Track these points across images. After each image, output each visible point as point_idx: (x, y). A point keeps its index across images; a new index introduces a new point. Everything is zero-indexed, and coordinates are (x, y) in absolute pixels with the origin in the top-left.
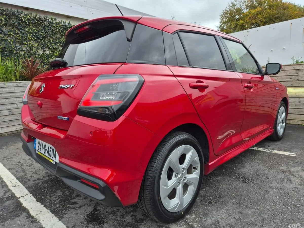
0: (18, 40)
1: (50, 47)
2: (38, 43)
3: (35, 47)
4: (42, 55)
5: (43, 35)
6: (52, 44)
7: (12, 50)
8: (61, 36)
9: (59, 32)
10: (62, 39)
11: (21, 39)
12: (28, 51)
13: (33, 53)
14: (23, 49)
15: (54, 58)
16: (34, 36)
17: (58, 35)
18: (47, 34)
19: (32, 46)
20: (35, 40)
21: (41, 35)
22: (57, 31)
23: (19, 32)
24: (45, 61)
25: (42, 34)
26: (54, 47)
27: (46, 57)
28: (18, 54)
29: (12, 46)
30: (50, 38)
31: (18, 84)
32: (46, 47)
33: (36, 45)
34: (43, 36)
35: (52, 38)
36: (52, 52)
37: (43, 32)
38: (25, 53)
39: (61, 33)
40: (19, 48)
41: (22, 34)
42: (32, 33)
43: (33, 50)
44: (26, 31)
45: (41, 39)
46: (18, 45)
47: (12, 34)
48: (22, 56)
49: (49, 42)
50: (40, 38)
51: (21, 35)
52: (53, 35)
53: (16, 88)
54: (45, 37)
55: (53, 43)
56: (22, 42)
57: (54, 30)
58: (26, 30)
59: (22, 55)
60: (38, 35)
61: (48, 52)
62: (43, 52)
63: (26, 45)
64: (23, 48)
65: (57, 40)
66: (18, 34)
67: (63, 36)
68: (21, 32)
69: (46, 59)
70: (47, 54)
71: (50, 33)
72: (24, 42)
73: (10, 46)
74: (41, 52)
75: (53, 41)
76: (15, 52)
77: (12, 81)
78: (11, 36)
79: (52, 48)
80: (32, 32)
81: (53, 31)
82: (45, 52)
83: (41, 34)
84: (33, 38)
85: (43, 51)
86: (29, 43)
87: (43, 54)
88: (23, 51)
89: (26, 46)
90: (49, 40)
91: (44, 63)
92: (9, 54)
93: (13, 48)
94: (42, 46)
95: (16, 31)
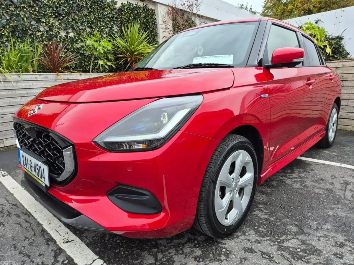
0: (34, 16)
1: (75, 28)
2: (60, 21)
3: (56, 27)
4: (65, 38)
5: (66, 10)
6: (78, 23)
7: (26, 29)
8: (88, 12)
9: (86, 7)
10: (90, 18)
11: (37, 14)
12: (47, 31)
13: (53, 35)
14: (40, 29)
15: (80, 42)
16: (54, 12)
17: (85, 12)
18: (71, 9)
19: (53, 26)
20: (56, 17)
21: (64, 10)
22: (85, 5)
23: (35, 5)
24: (69, 47)
25: (64, 8)
26: (81, 27)
27: (70, 41)
28: (34, 36)
29: (26, 24)
30: (74, 15)
31: (37, 76)
32: (69, 28)
33: (57, 24)
34: (66, 12)
35: (77, 15)
36: (77, 34)
37: (67, 6)
38: (43, 34)
39: (88, 9)
40: (35, 27)
41: (38, 7)
42: (51, 7)
43: (54, 31)
44: (44, 4)
45: (64, 15)
46: (33, 22)
47: (25, 6)
48: (39, 39)
49: (73, 20)
50: (62, 14)
51: (37, 9)
52: (78, 11)
53: (35, 83)
54: (69, 13)
55: (79, 23)
56: (39, 19)
57: (80, 4)
58: (44, 2)
59: (39, 37)
60: (60, 9)
61: (72, 35)
62: (65, 35)
63: (44, 23)
64: (40, 27)
65: (84, 18)
66: (33, 7)
67: (92, 13)
68: (37, 5)
69: (70, 44)
70: (71, 37)
71: (75, 8)
72: (41, 19)
73: (23, 24)
74: (63, 34)
75: (78, 20)
76: (30, 32)
77: (29, 73)
78: (25, 10)
79: (77, 29)
80: (51, 5)
81: (79, 6)
82: (68, 34)
83: (63, 9)
84: (53, 15)
85: (65, 32)
86: (48, 20)
87: (66, 36)
88: (41, 31)
89: (44, 24)
90: (73, 18)
91: (68, 49)
92: (22, 35)
93: (28, 26)
94: (64, 26)
95: (30, 2)
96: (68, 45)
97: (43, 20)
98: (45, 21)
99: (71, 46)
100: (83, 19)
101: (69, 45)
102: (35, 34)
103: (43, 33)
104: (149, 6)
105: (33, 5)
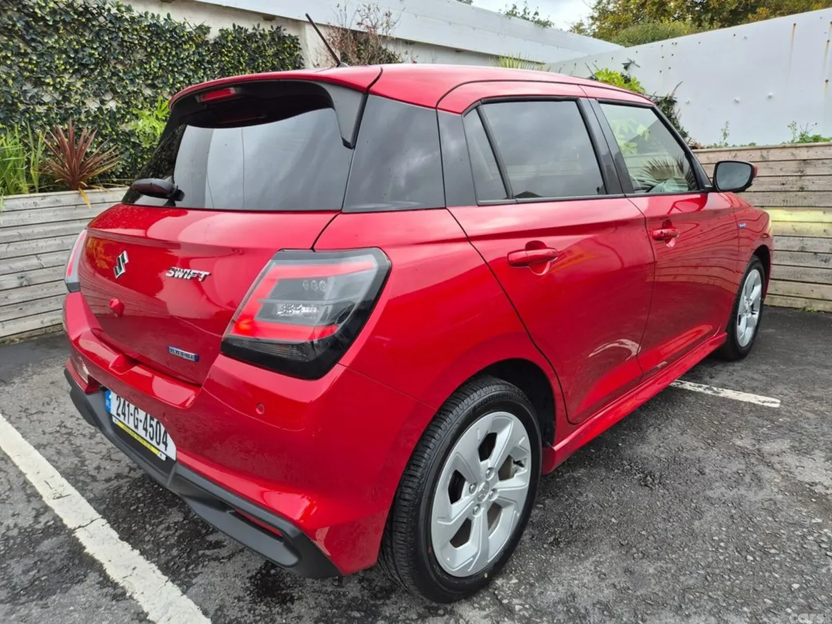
0: (28, 74)
1: (119, 91)
2: (84, 80)
3: (76, 92)
4: (98, 113)
5: (97, 56)
6: (123, 80)
7: (13, 101)
8: (146, 56)
9: (141, 45)
10: (150, 66)
11: (35, 69)
12: (58, 103)
13: (72, 108)
14: (43, 99)
15: (130, 120)
16: (71, 61)
17: (140, 56)
18: (106, 52)
19: (69, 89)
20: (76, 71)
21: (91, 55)
22: (136, 42)
23: (29, 51)
24: (107, 132)
25: (93, 52)
26: (130, 88)
27: (107, 118)
28: (29, 114)
29: (13, 92)
30: (115, 64)
31: (38, 200)
32: (106, 91)
33: (79, 85)
34: (95, 59)
35: (122, 63)
36: (123, 103)
37: (98, 47)
38: (50, 109)
39: (146, 49)
40: (32, 96)
41: (36, 55)
42: (65, 52)
43: (72, 100)
44: (48, 45)
45: (92, 67)
46: (28, 87)
47: (9, 55)
48: (42, 119)
49: (114, 74)
50: (88, 65)
51: (35, 58)
52: (123, 54)
53: (33, 214)
54: (103, 61)
55: (127, 79)
56: (39, 78)
57: (126, 38)
58: (47, 42)
59: (43, 115)
60: (83, 55)
61: (112, 105)
62: (98, 106)
63: (51, 86)
64: (42, 96)
65: (138, 69)
66: (26, 54)
67: (153, 57)
68: (34, 49)
69: (108, 125)
70: (110, 111)
71: (115, 49)
72: (45, 78)
73: (6, 91)
74: (93, 105)
75: (125, 73)
76: (22, 107)
77: (21, 193)
78: (9, 62)
79: (122, 93)
80: (65, 47)
81: (125, 44)
82: (105, 104)
83: (90, 53)
84: (68, 67)
85: (98, 102)
86: (58, 80)
87: (100, 109)
88: (45, 104)
89: (51, 88)
90: (113, 70)
91: (104, 137)
92: (6, 114)
93: (16, 95)
94: (94, 88)
95: (19, 46)
96: (105, 127)
97: (47, 81)
98: (52, 83)
99: (110, 130)
100: (136, 70)
101: (107, 128)
102: (34, 110)
103: (49, 107)
104: (285, 30)
105: (25, 50)
